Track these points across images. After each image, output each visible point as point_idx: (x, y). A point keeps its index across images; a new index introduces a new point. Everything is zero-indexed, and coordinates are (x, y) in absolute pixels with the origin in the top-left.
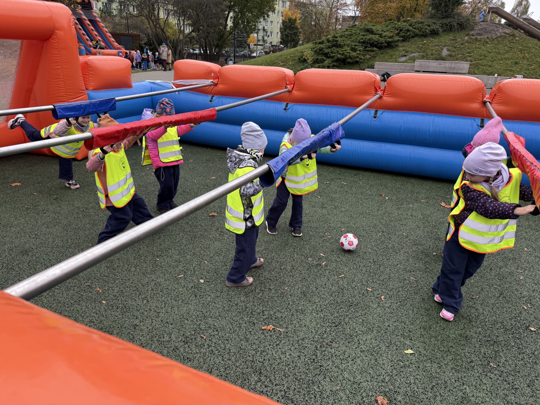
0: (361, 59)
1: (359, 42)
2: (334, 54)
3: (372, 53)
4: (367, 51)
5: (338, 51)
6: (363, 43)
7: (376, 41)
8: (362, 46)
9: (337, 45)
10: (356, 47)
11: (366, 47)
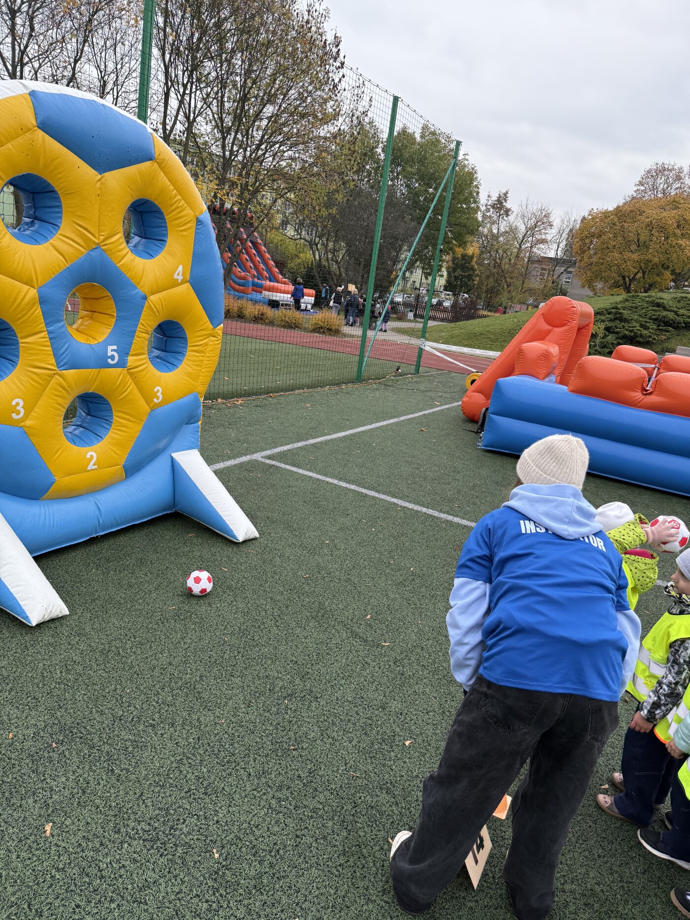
0: (655, 339)
1: (651, 319)
2: (618, 330)
3: (666, 333)
4: (659, 330)
5: (624, 327)
6: (655, 320)
7: (672, 320)
8: (653, 323)
9: (622, 319)
10: (648, 325)
11: (659, 326)
